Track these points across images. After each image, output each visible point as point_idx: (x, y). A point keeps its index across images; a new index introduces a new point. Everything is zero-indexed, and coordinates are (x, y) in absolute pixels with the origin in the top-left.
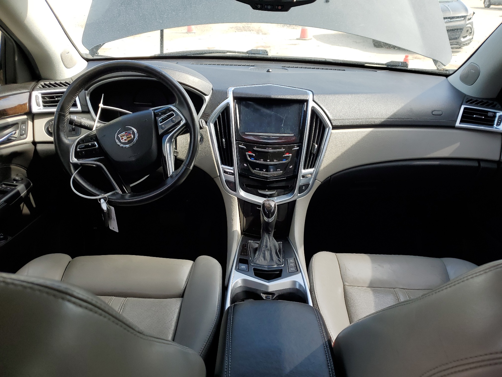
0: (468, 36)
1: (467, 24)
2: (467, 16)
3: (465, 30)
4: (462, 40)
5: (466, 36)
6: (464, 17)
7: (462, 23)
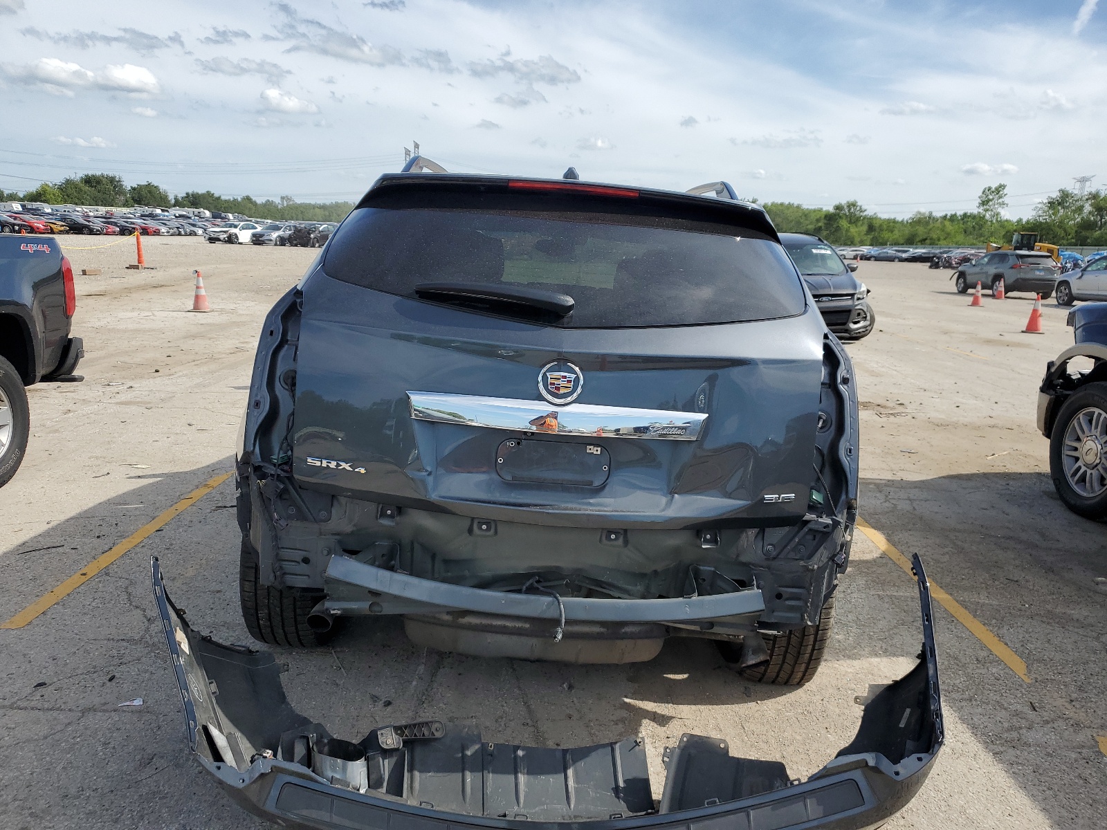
0: (861, 322)
1: (857, 305)
2: (855, 294)
3: (854, 314)
4: (853, 326)
5: (858, 322)
6: (852, 295)
7: (850, 303)
